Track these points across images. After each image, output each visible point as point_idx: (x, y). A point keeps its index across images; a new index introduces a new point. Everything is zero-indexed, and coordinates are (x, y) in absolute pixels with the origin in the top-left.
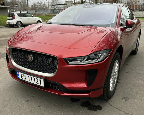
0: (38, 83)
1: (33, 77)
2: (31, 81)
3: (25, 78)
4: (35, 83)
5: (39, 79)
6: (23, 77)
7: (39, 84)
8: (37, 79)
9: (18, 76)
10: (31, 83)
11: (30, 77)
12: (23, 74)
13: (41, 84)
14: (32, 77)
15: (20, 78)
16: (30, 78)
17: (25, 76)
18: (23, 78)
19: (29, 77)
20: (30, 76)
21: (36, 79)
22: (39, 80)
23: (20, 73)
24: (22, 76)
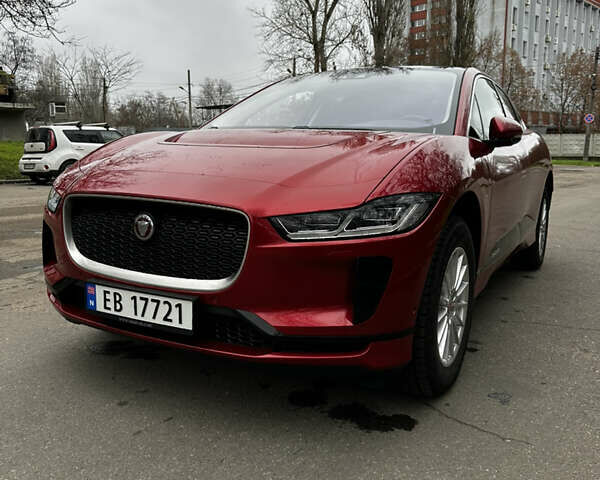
0: (171, 321)
1: (150, 297)
2: (143, 315)
3: (118, 307)
4: (159, 321)
5: (174, 302)
6: (110, 305)
7: (175, 324)
8: (167, 305)
9: (92, 303)
10: (144, 322)
11: (142, 298)
12: (112, 291)
13: (180, 322)
14: (146, 300)
15: (98, 309)
16: (141, 304)
17: (118, 299)
18: (109, 309)
19: (134, 298)
20: (138, 295)
21: (165, 302)
22: (173, 307)
23: (99, 290)
24: (106, 300)
